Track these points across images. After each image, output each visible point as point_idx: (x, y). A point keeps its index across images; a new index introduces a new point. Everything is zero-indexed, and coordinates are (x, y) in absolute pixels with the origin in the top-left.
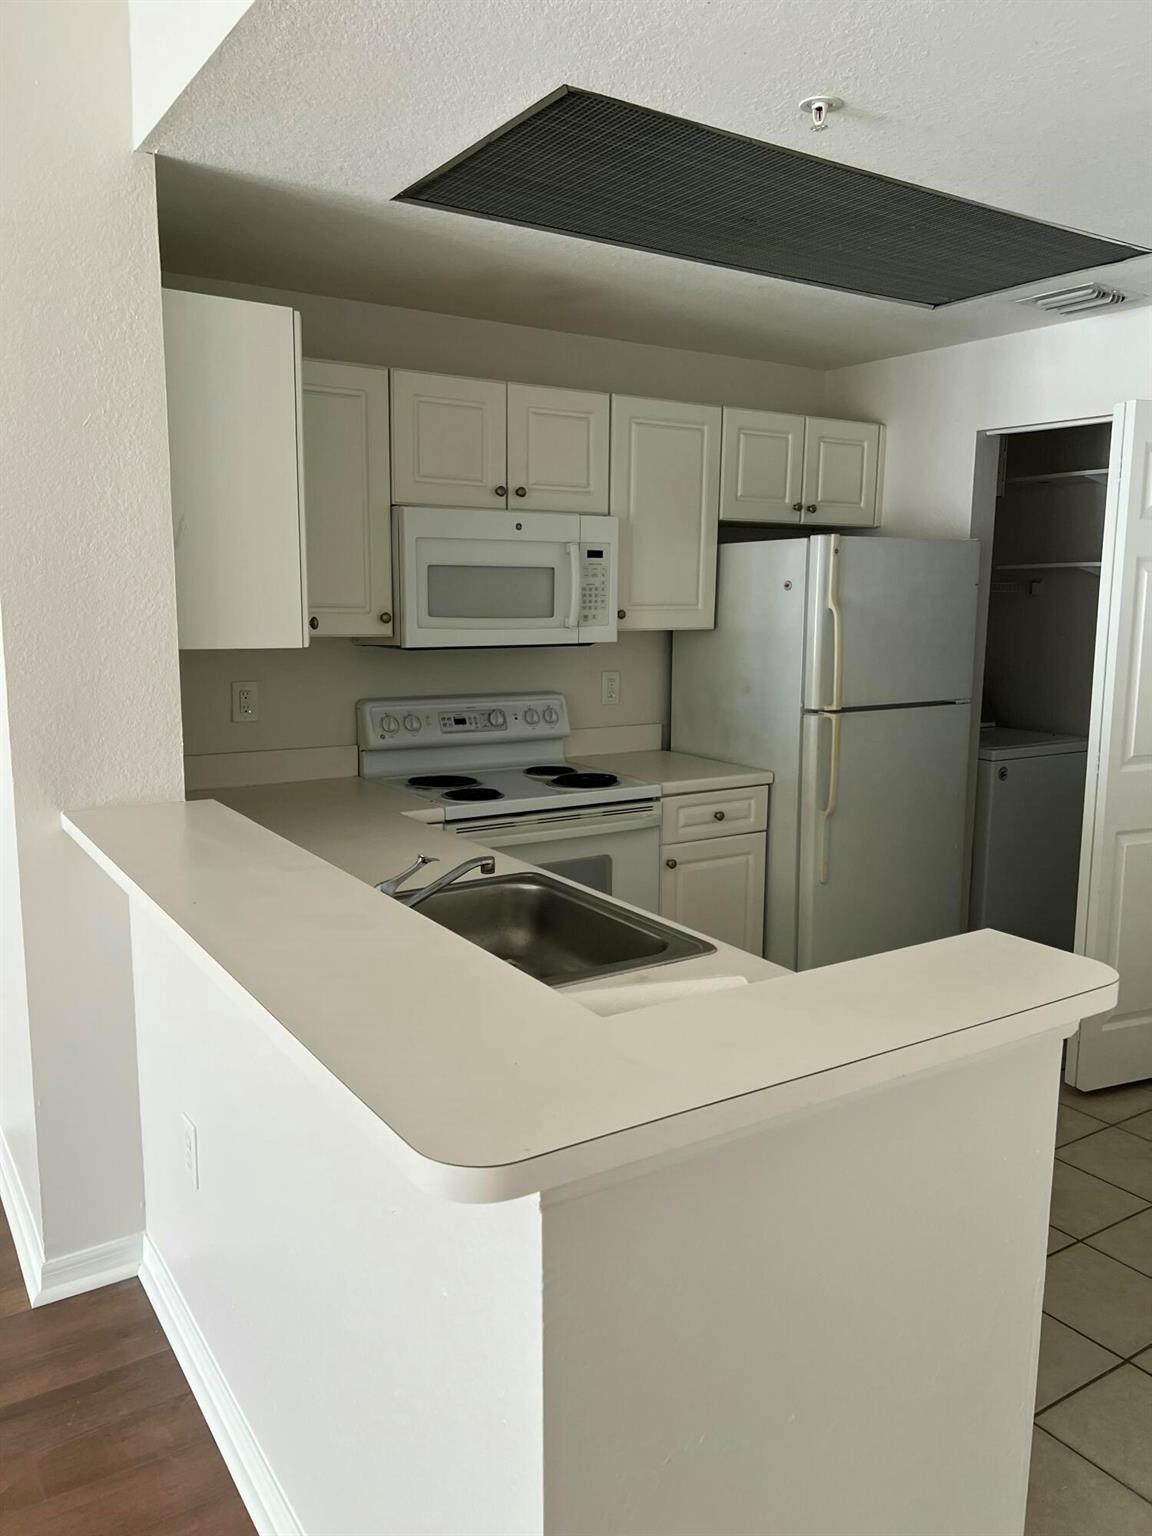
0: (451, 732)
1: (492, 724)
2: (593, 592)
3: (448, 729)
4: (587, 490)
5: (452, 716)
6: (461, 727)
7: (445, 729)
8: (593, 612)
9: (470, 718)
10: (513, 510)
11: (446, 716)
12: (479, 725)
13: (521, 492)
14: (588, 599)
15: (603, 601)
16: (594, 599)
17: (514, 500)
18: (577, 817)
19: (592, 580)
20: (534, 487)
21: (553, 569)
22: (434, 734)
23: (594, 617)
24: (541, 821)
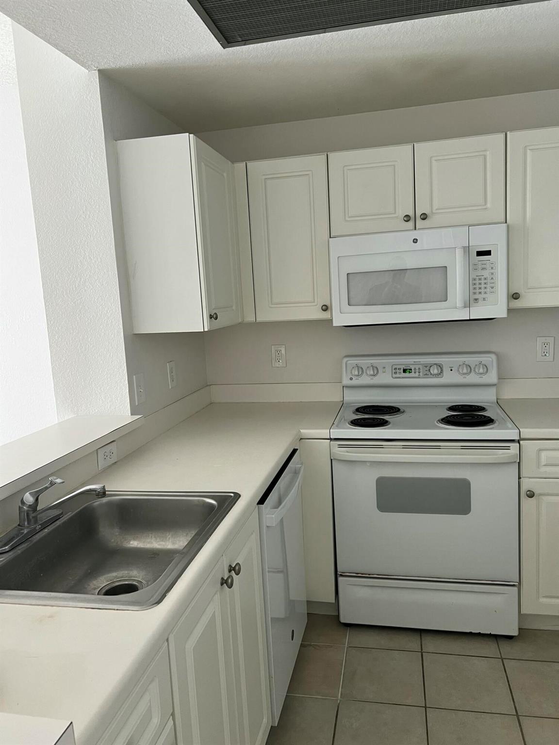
0: (399, 378)
1: (431, 374)
2: (483, 282)
3: (398, 375)
4: (485, 207)
5: (402, 367)
6: (407, 374)
7: (394, 376)
8: (483, 296)
9: (415, 369)
10: (418, 229)
11: (398, 367)
12: (421, 374)
13: (424, 217)
14: (477, 286)
15: (492, 288)
16: (483, 286)
17: (420, 223)
18: (438, 447)
19: (480, 273)
20: (437, 211)
21: (446, 267)
22: (385, 378)
23: (484, 299)
24: (405, 447)
